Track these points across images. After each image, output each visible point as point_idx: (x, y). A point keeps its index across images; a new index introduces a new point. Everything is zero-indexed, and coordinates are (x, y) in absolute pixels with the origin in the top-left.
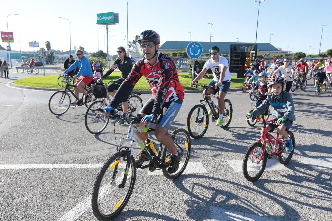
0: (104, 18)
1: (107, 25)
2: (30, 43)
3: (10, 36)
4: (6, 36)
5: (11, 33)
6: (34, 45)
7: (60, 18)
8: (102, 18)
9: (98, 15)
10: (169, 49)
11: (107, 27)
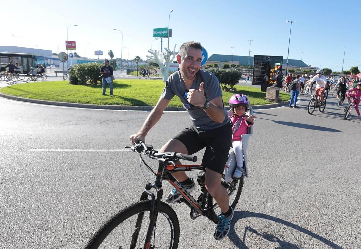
0: (159, 32)
1: (161, 38)
2: (95, 52)
3: (73, 45)
4: (70, 45)
5: (74, 42)
6: (99, 53)
7: (114, 29)
8: (158, 32)
9: (155, 30)
10: (215, 61)
11: (161, 40)
